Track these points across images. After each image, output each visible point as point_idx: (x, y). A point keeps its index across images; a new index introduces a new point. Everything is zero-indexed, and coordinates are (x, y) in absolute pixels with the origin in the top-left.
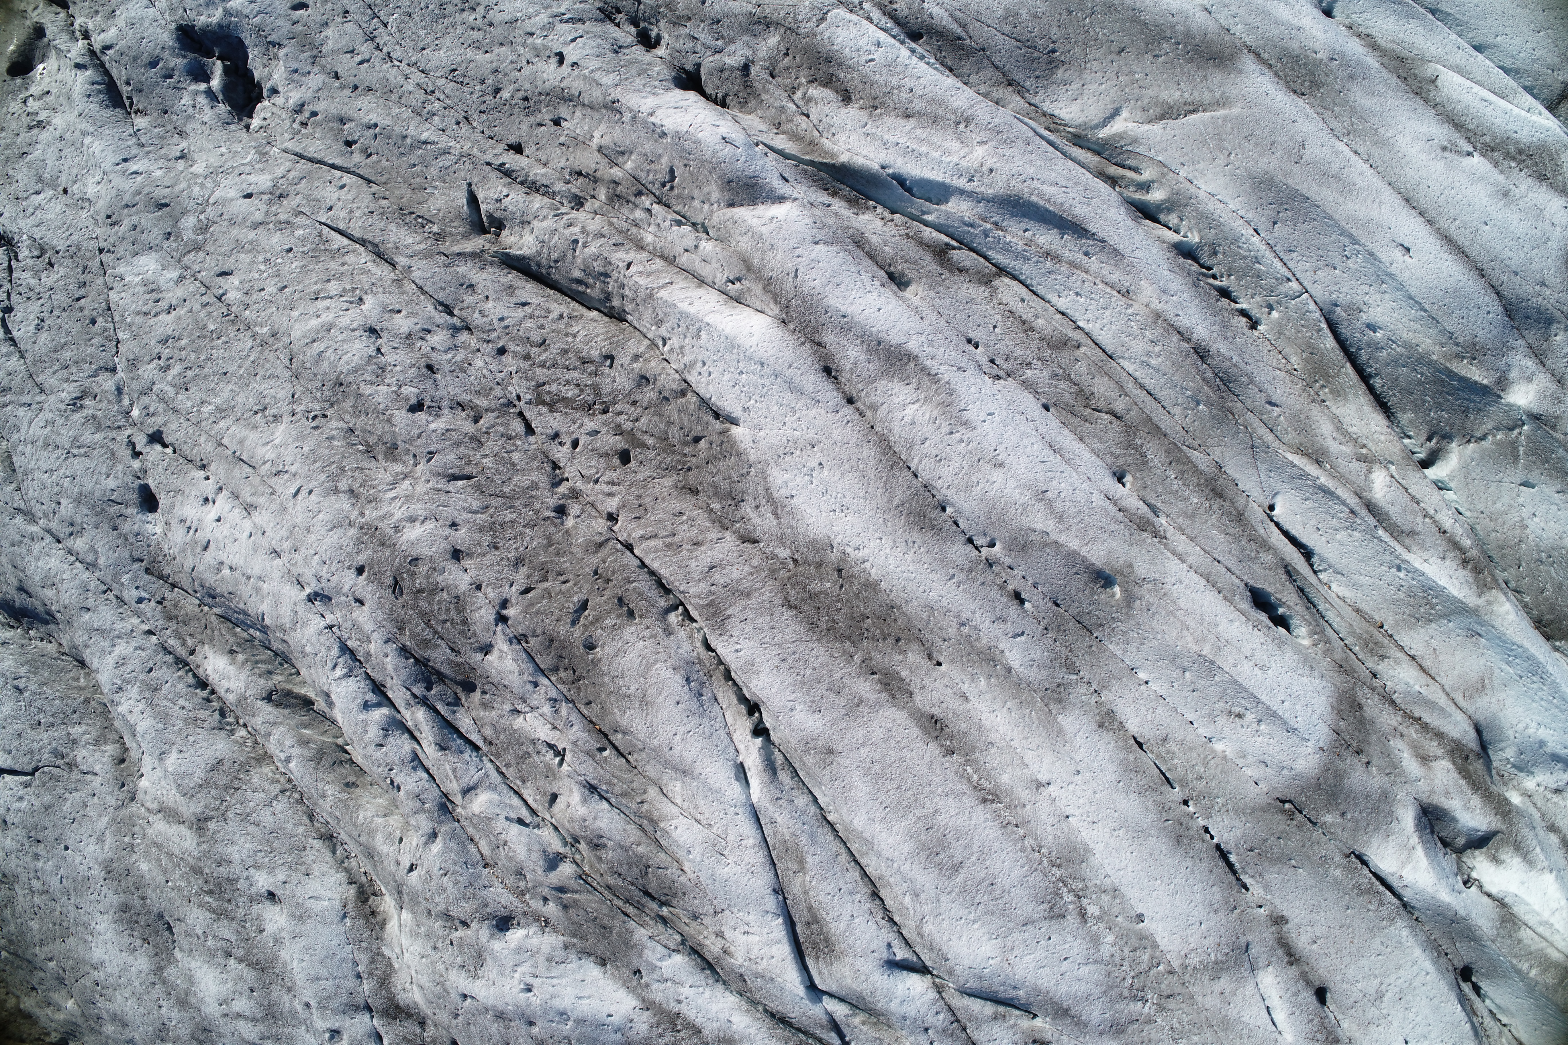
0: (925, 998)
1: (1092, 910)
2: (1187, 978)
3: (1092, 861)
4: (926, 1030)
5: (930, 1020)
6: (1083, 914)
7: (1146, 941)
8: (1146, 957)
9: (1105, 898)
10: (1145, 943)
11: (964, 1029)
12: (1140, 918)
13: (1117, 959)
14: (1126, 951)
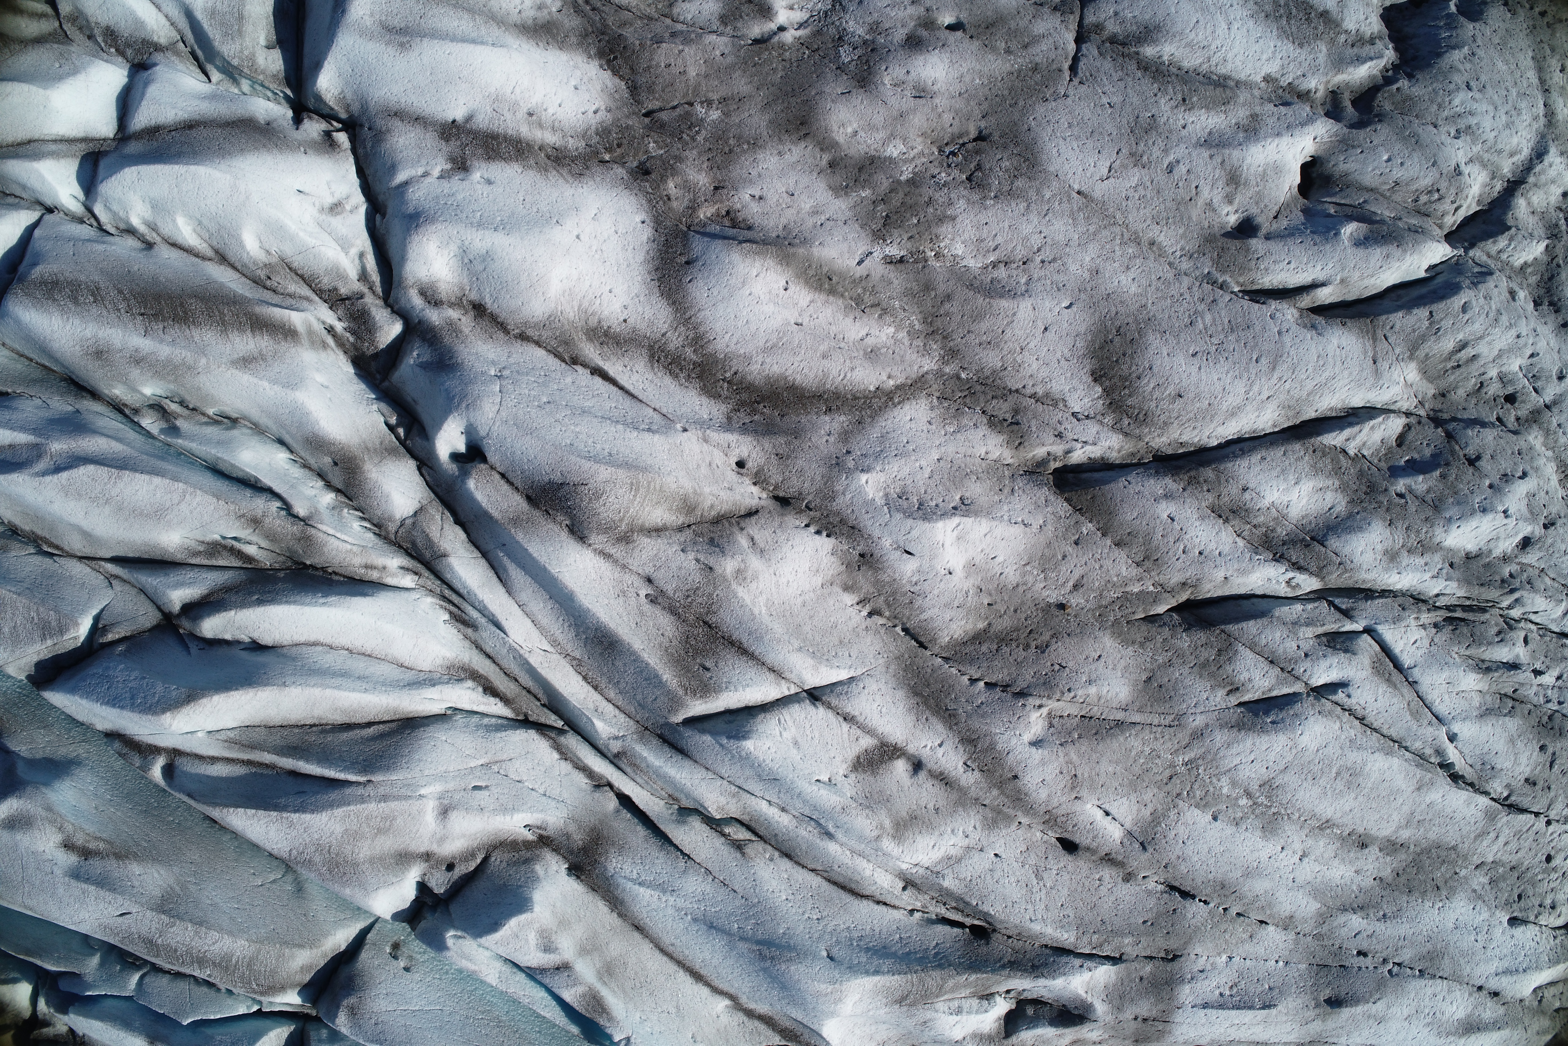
0: (1316, 676)
1: (1243, 801)
2: (1170, 799)
3: (1258, 833)
4: (1306, 655)
5: (1307, 664)
6: (1249, 794)
7: (1202, 804)
8: (1198, 793)
9: (1240, 814)
10: (1204, 802)
11: (1282, 669)
12: (1215, 818)
13: (1214, 780)
14: (1212, 789)
